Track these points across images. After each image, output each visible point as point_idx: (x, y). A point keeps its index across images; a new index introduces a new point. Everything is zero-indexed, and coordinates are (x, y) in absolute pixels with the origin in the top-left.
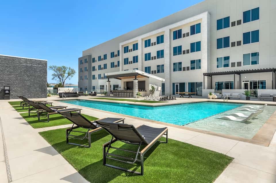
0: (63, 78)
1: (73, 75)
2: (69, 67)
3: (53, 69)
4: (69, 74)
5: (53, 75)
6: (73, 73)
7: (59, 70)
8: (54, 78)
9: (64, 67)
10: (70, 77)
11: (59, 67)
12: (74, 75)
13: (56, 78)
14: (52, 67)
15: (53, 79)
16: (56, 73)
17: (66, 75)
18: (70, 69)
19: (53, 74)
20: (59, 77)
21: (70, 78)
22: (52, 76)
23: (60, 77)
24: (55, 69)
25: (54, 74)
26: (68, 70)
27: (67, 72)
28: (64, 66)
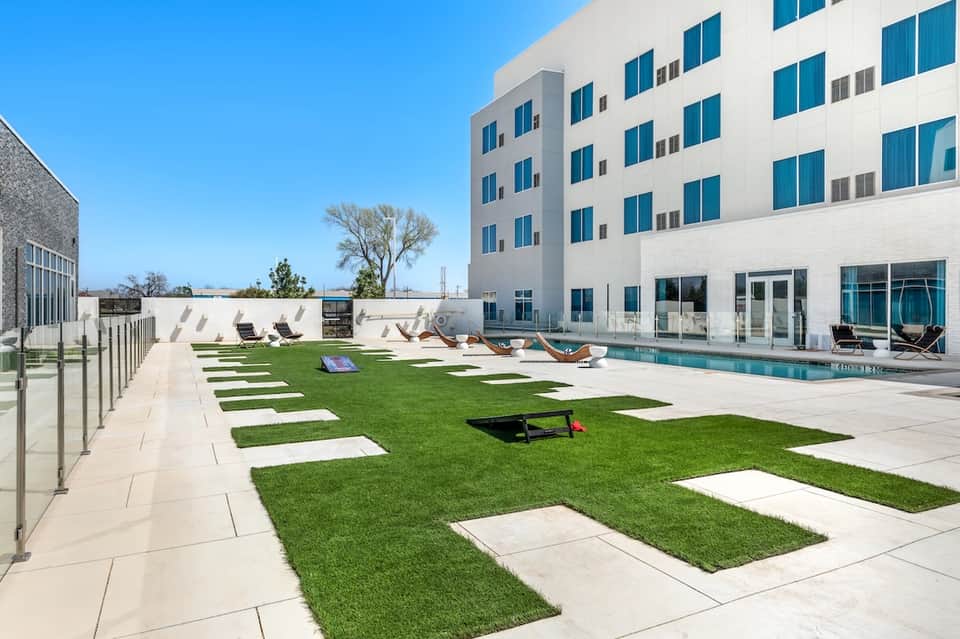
0: (382, 259)
1: (425, 243)
2: (406, 210)
3: (344, 218)
4: (407, 244)
5: (342, 247)
6: (425, 238)
7: (367, 225)
8: (346, 259)
9: (387, 211)
10: (410, 254)
11: (367, 212)
12: (428, 245)
13: (354, 260)
14: (341, 210)
15: (342, 265)
16: (354, 239)
17: (396, 245)
18: (410, 217)
19: (342, 245)
20: (366, 257)
21: (410, 262)
22: (340, 252)
23: (372, 255)
24: (352, 219)
25: (348, 241)
26: (403, 221)
27: (397, 232)
28: (387, 204)
